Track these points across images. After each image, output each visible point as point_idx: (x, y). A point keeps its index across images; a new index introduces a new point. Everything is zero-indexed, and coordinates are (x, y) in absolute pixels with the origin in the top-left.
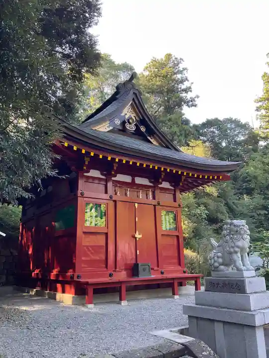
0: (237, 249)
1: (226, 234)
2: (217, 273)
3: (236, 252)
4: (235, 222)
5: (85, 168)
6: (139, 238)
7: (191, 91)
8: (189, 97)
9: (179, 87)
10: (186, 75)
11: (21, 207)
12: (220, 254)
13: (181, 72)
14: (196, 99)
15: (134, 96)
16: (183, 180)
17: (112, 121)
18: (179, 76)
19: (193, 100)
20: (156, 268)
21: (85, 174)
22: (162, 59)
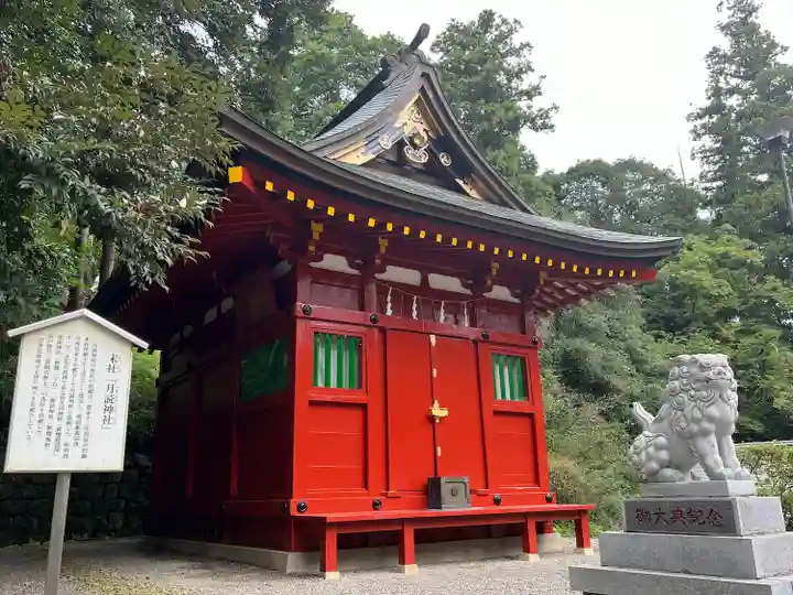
0: (706, 425)
1: (678, 389)
2: (655, 486)
3: (705, 433)
4: (701, 357)
5: (312, 248)
6: (441, 418)
7: (540, 94)
8: (535, 110)
9: (514, 85)
10: (529, 58)
11: (158, 353)
12: (662, 440)
13: (516, 52)
14: (552, 114)
15: (423, 82)
16: (542, 283)
17: (371, 140)
18: (512, 61)
19: (544, 114)
20: (482, 490)
21: (313, 264)
22: (473, 23)
